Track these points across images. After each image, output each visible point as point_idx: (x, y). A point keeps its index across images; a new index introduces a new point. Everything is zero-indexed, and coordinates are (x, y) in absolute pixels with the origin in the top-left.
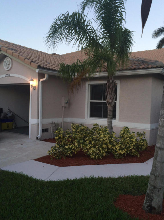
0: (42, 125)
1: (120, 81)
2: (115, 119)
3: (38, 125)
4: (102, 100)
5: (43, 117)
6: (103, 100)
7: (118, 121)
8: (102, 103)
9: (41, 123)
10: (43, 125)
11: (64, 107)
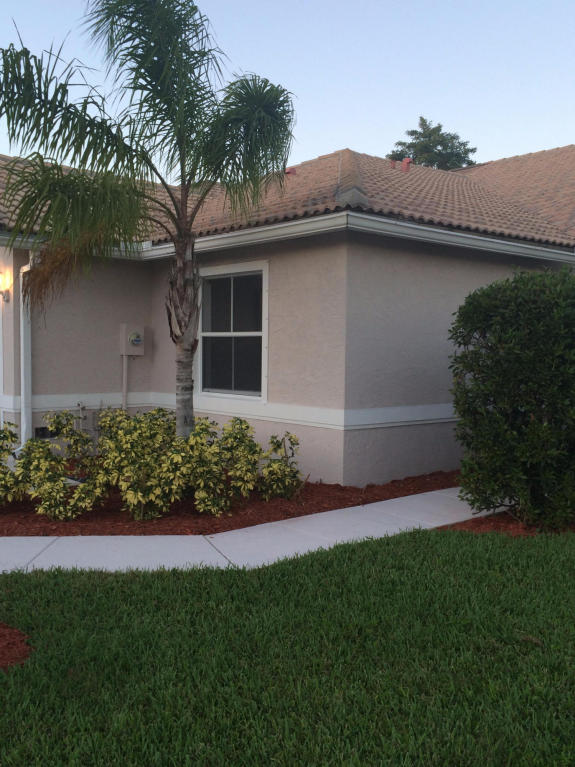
0: (33, 413)
1: (269, 262)
2: (258, 393)
3: (20, 413)
4: (229, 331)
5: (35, 390)
6: (234, 331)
7: (265, 402)
8: (230, 338)
9: (26, 407)
10: (34, 415)
11: (129, 356)
